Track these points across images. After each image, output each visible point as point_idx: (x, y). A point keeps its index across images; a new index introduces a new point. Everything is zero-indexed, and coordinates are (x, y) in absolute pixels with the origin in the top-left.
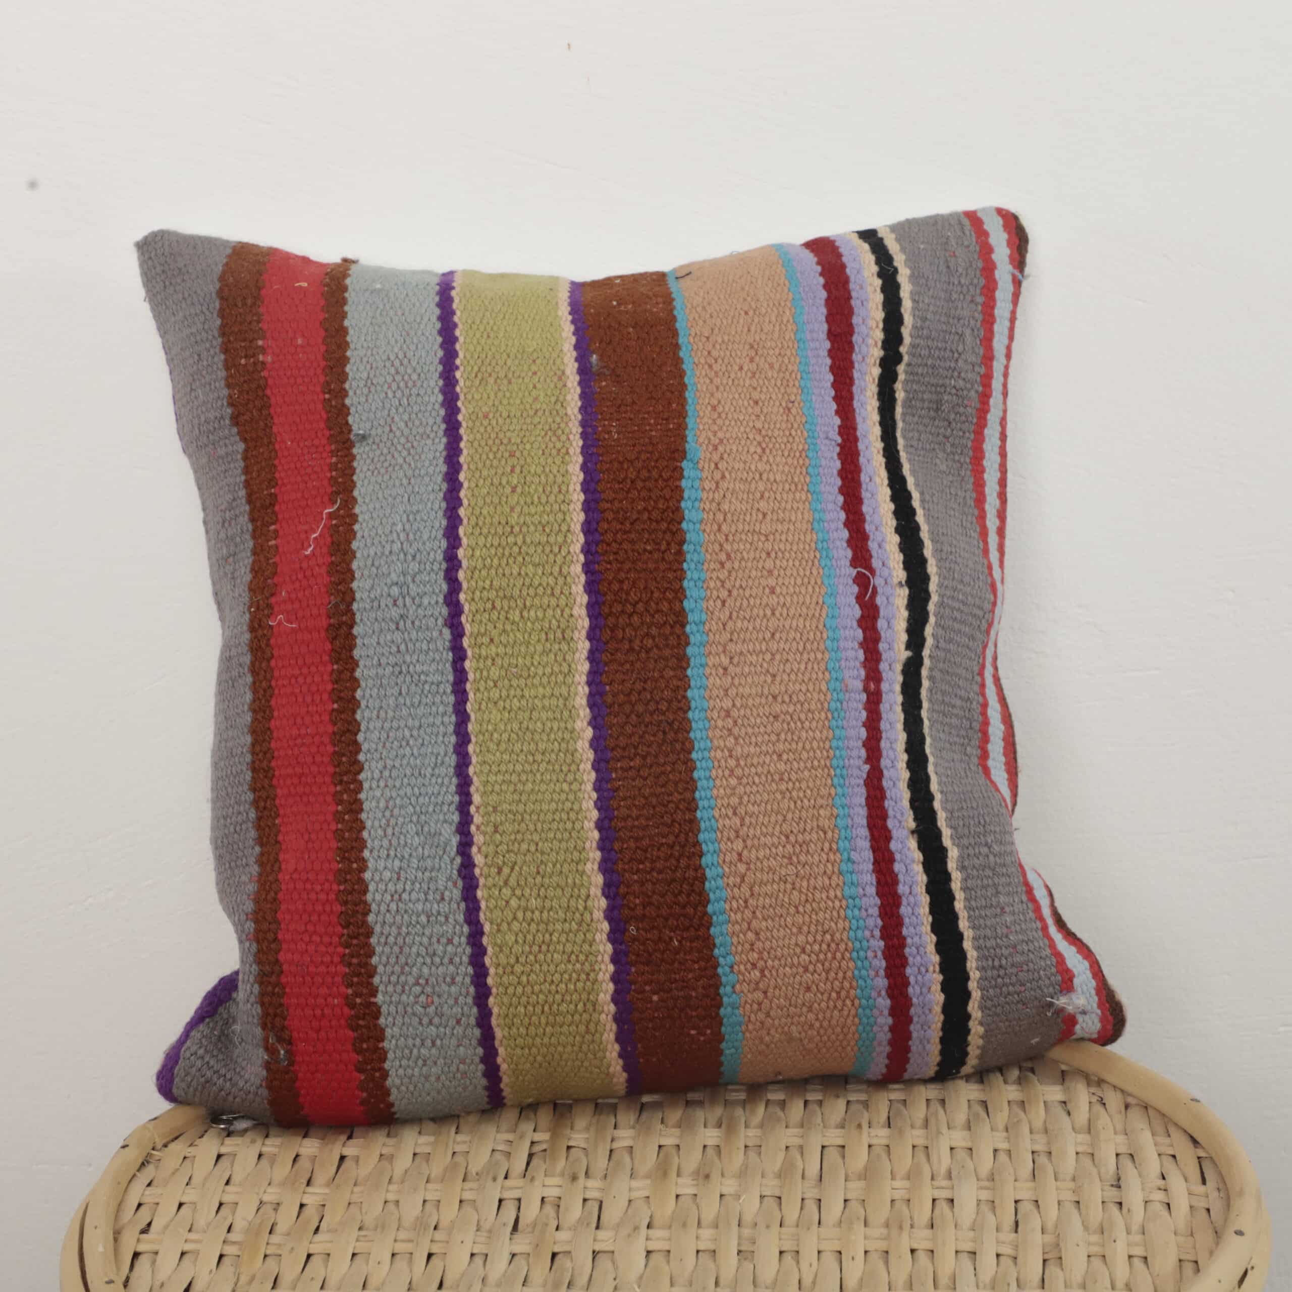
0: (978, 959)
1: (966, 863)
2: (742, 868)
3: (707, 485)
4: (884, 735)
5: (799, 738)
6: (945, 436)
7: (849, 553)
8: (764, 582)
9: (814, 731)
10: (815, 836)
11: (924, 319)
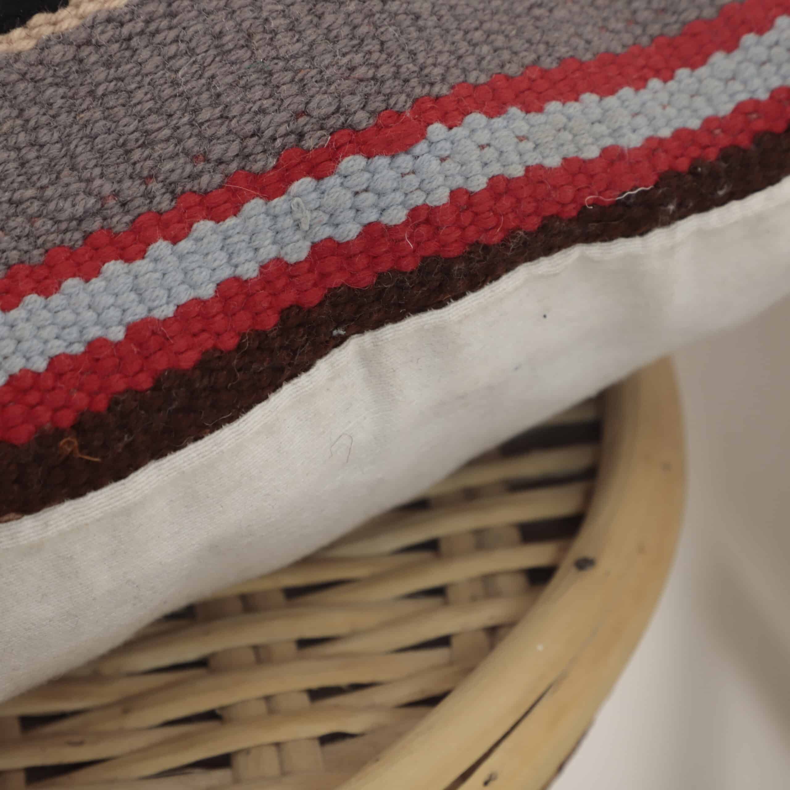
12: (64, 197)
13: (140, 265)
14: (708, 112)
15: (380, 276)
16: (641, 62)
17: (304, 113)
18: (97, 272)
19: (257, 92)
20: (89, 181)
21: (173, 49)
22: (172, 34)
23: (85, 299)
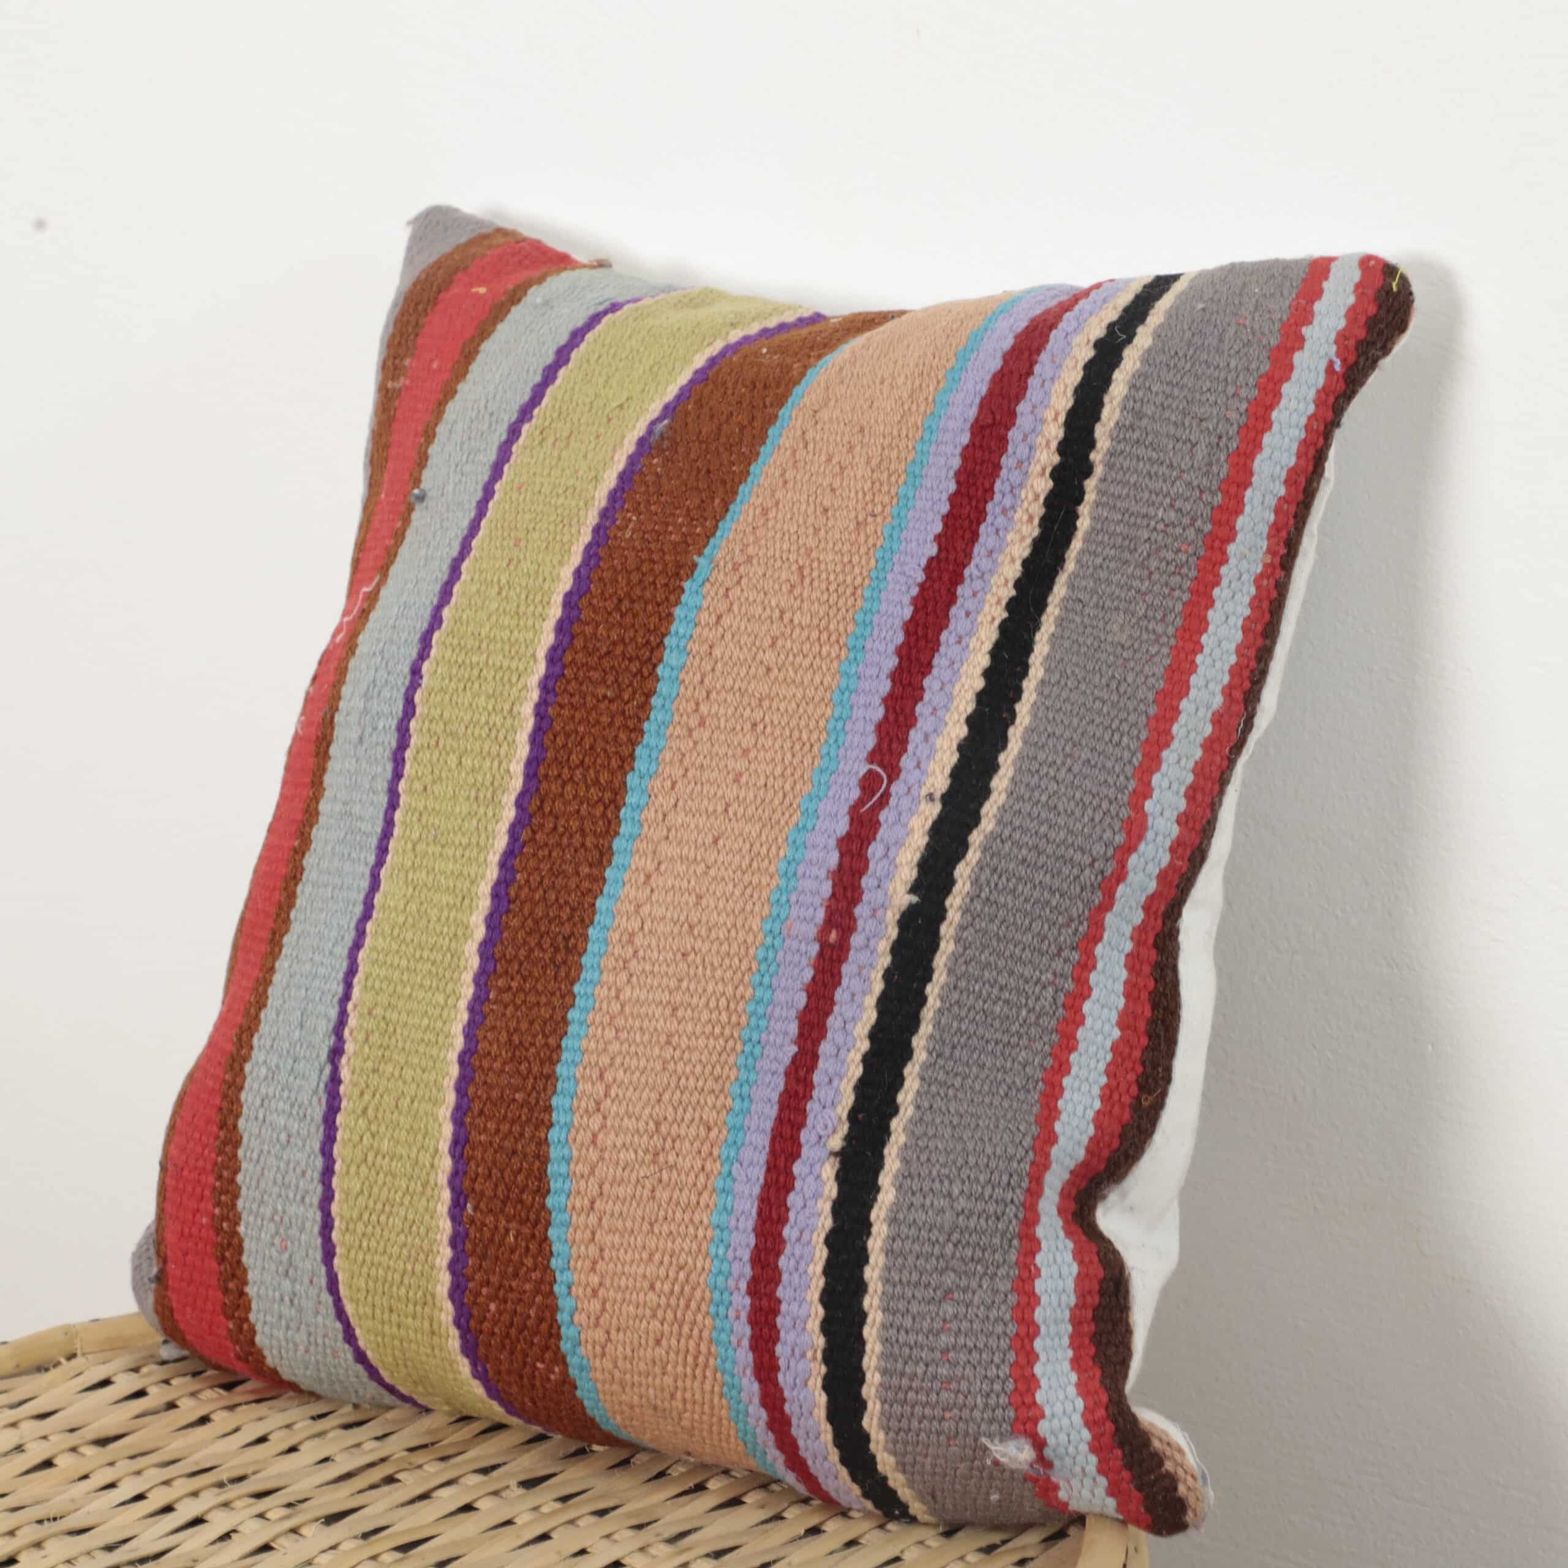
0: (884, 1356)
1: (901, 1216)
2: (593, 1155)
3: (704, 617)
4: (836, 1008)
5: (705, 990)
6: (1138, 591)
7: (871, 742)
8: (731, 764)
9: (725, 984)
10: (692, 1131)
11: (1139, 415)
12: (1038, 999)
13: (1095, 993)
14: (1233, 647)
15: (1177, 886)
16: (1182, 655)
17: (1094, 861)
18: (1083, 1017)
19: (1066, 871)
20: (1039, 980)
21: (1011, 885)
22: (1004, 879)
23: (1091, 1034)
